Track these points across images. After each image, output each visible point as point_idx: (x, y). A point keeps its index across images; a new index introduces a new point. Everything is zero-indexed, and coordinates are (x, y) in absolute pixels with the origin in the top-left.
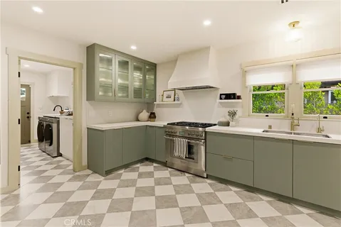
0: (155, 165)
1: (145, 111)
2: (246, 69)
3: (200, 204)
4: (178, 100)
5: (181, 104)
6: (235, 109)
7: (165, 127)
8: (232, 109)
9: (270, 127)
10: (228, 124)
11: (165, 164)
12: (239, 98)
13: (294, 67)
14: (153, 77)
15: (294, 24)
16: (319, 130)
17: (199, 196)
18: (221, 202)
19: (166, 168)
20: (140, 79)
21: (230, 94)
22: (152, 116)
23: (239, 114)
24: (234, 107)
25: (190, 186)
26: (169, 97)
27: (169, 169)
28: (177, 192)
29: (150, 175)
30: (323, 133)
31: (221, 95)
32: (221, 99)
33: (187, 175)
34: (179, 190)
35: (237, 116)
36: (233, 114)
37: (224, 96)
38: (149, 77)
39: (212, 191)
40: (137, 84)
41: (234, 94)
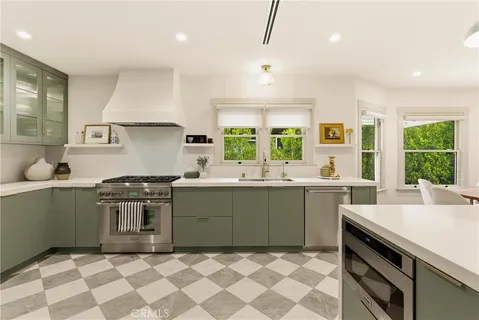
0: (74, 256)
1: (42, 161)
2: (218, 106)
3: (176, 289)
4: (117, 141)
5: (122, 148)
6: (207, 155)
7: (98, 186)
8: (202, 156)
9: (244, 175)
10: (196, 175)
11: (97, 251)
12: (210, 141)
13: (263, 111)
14: (61, 98)
15: (266, 68)
16: (284, 175)
17: (173, 279)
18: (201, 276)
19: (99, 256)
20: (32, 99)
21: (200, 136)
22: (62, 170)
23: (210, 162)
24: (204, 153)
25: (154, 270)
26: (98, 136)
27: (106, 256)
28: (136, 285)
29: (72, 275)
30: (286, 178)
31: (188, 136)
32: (187, 142)
33: (142, 256)
34: (136, 281)
35: (208, 165)
36: (203, 162)
37: (191, 139)
38: (54, 97)
39: (187, 267)
40: (23, 108)
41: (205, 137)
